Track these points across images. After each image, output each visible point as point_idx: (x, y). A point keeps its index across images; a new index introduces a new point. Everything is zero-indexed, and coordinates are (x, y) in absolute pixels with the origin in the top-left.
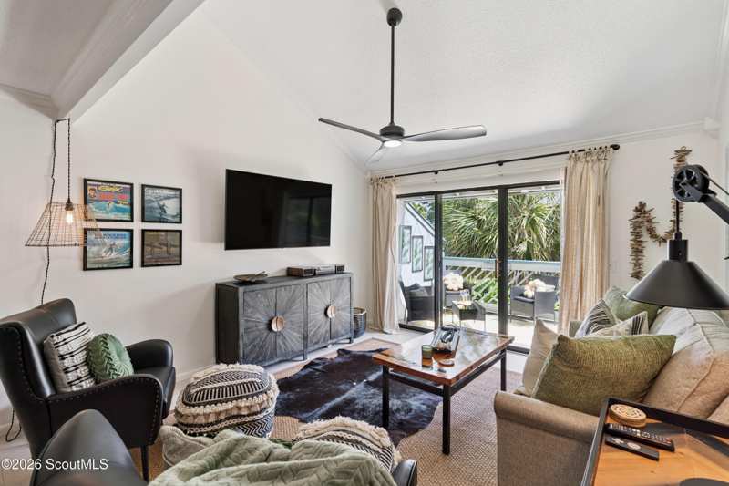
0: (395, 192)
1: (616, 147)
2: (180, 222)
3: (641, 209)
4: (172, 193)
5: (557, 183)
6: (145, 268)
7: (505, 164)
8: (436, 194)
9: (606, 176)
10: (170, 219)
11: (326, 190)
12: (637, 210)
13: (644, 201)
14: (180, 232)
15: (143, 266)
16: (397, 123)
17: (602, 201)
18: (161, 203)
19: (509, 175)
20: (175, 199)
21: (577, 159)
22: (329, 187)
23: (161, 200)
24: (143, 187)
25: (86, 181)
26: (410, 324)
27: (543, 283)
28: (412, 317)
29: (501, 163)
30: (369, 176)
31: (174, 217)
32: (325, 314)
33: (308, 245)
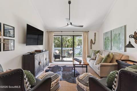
0: (53, 35)
1: (89, 31)
2: (14, 37)
3: (91, 40)
4: (12, 28)
5: (82, 35)
6: (4, 51)
7: (74, 32)
10: (11, 36)
14: (14, 40)
15: (4, 50)
18: (9, 31)
20: (12, 30)
22: (43, 32)
23: (9, 30)
24: (4, 24)
31: (12, 35)
32: (46, 60)
33: (37, 45)
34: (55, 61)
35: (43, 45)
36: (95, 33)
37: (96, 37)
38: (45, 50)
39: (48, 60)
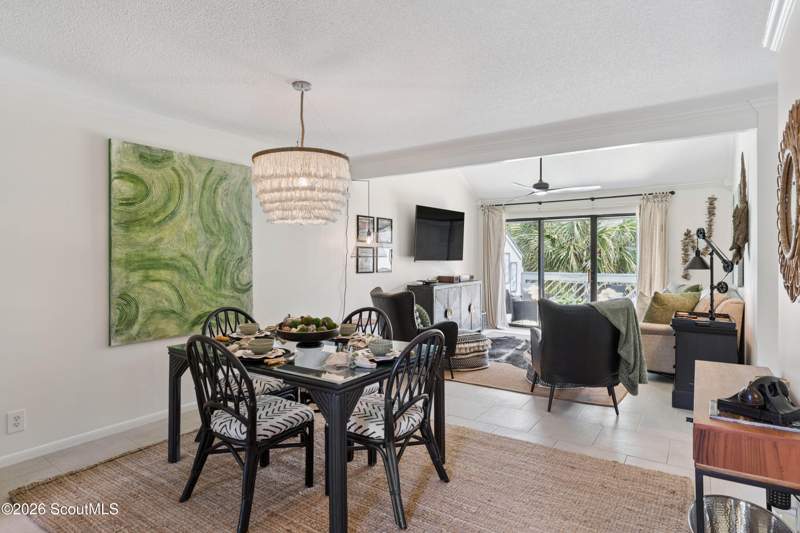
1: (672, 193)
2: (392, 242)
3: (687, 234)
5: (634, 214)
7: (596, 201)
8: (540, 220)
9: (666, 212)
11: (459, 217)
12: (685, 235)
13: (690, 229)
14: (391, 249)
15: (377, 271)
16: (544, 180)
17: (664, 228)
19: (598, 208)
20: (389, 227)
21: (648, 200)
22: (463, 214)
24: (378, 219)
25: (358, 216)
26: (516, 323)
27: (613, 291)
28: (515, 318)
29: (593, 199)
30: (480, 204)
32: (469, 310)
33: (448, 259)
34: (511, 325)
35: (461, 258)
36: (712, 201)
37: (715, 219)
38: (468, 277)
39: (477, 312)
